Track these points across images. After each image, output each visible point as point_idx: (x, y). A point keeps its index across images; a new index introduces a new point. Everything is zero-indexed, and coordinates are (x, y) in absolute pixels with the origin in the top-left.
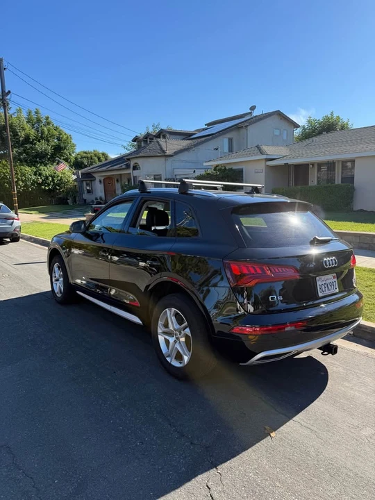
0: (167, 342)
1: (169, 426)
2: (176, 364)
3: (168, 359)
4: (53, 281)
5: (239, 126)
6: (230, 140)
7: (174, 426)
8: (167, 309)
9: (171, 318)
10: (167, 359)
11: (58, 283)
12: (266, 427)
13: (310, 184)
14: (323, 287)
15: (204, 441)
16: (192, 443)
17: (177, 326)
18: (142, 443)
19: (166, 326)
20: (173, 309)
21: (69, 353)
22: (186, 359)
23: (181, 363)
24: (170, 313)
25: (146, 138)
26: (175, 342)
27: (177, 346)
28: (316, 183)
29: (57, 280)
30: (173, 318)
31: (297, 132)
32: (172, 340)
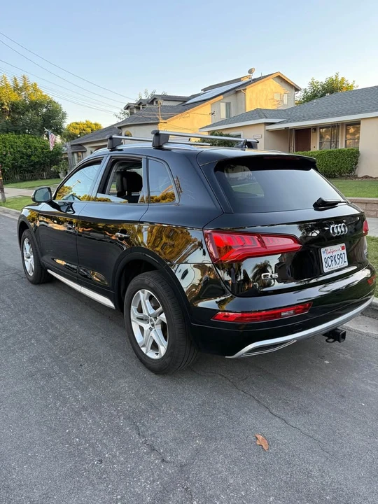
0: (142, 329)
1: (137, 436)
2: (152, 355)
3: (144, 349)
4: (25, 258)
5: (236, 90)
6: (228, 105)
7: (144, 437)
8: (140, 291)
9: (145, 302)
10: (142, 349)
11: (29, 260)
12: (258, 436)
13: (313, 150)
14: (329, 260)
15: (179, 458)
16: (163, 461)
17: (152, 311)
18: (101, 461)
19: (140, 310)
20: (146, 291)
21: (33, 342)
22: (163, 350)
23: (157, 354)
24: (143, 295)
25: (139, 105)
26: (151, 329)
27: (153, 334)
28: (318, 149)
29: (29, 258)
30: (147, 301)
31: (299, 96)
32: (146, 327)
